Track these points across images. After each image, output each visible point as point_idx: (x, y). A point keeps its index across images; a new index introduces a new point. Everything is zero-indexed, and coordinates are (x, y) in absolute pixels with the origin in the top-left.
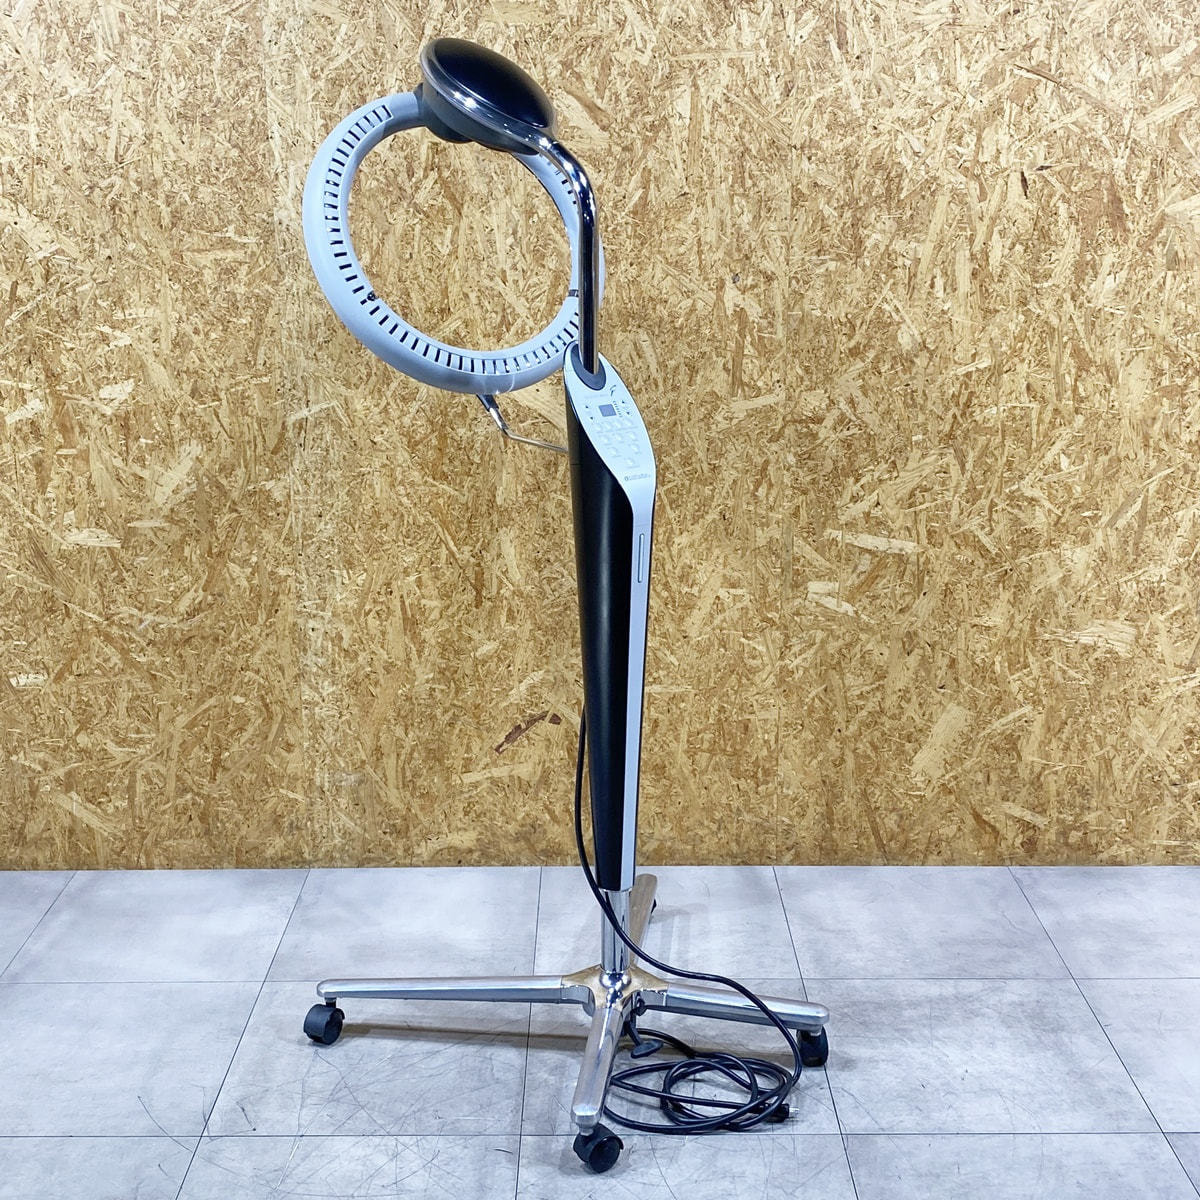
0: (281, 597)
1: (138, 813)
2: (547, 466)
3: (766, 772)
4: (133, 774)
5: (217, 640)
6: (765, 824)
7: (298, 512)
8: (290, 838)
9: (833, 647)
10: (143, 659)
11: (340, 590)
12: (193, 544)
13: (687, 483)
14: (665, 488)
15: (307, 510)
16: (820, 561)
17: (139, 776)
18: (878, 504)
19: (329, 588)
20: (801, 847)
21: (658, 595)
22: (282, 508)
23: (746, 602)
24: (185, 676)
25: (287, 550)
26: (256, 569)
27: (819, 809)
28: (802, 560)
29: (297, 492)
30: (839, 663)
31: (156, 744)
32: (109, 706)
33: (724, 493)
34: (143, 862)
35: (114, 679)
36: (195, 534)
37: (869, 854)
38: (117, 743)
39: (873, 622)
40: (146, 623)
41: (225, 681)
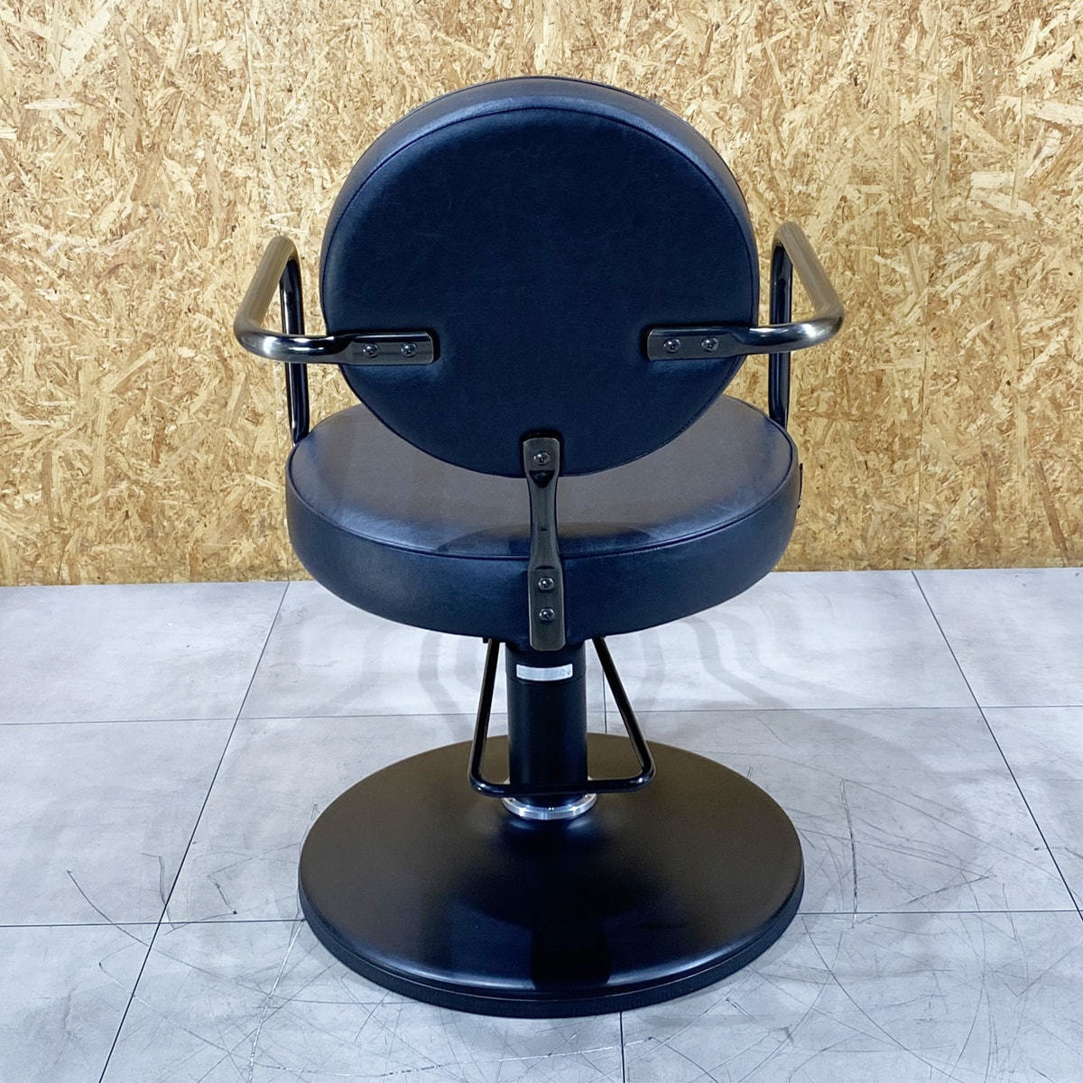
0: (239, 205)
1: (55, 508)
2: (607, 14)
3: (906, 443)
4: (47, 456)
5: (153, 269)
6: (904, 515)
7: (258, 85)
8: (262, 540)
9: (1004, 264)
10: (54, 298)
11: (319, 195)
12: (115, 132)
13: (804, 32)
14: (774, 39)
15: (272, 81)
16: (989, 142)
17: (55, 458)
18: (1074, 56)
19: (304, 193)
20: (951, 544)
21: (760, 196)
22: (237, 80)
23: (884, 204)
24: (112, 321)
25: (245, 141)
26: (203, 168)
27: (976, 492)
28: (964, 141)
29: (257, 56)
30: (1011, 288)
31: (77, 415)
32: (11, 362)
33: (856, 46)
34: (65, 574)
35: (15, 325)
36: (117, 118)
37: (1043, 553)
38: (23, 414)
39: (1058, 227)
40: (56, 246)
41: (167, 327)
